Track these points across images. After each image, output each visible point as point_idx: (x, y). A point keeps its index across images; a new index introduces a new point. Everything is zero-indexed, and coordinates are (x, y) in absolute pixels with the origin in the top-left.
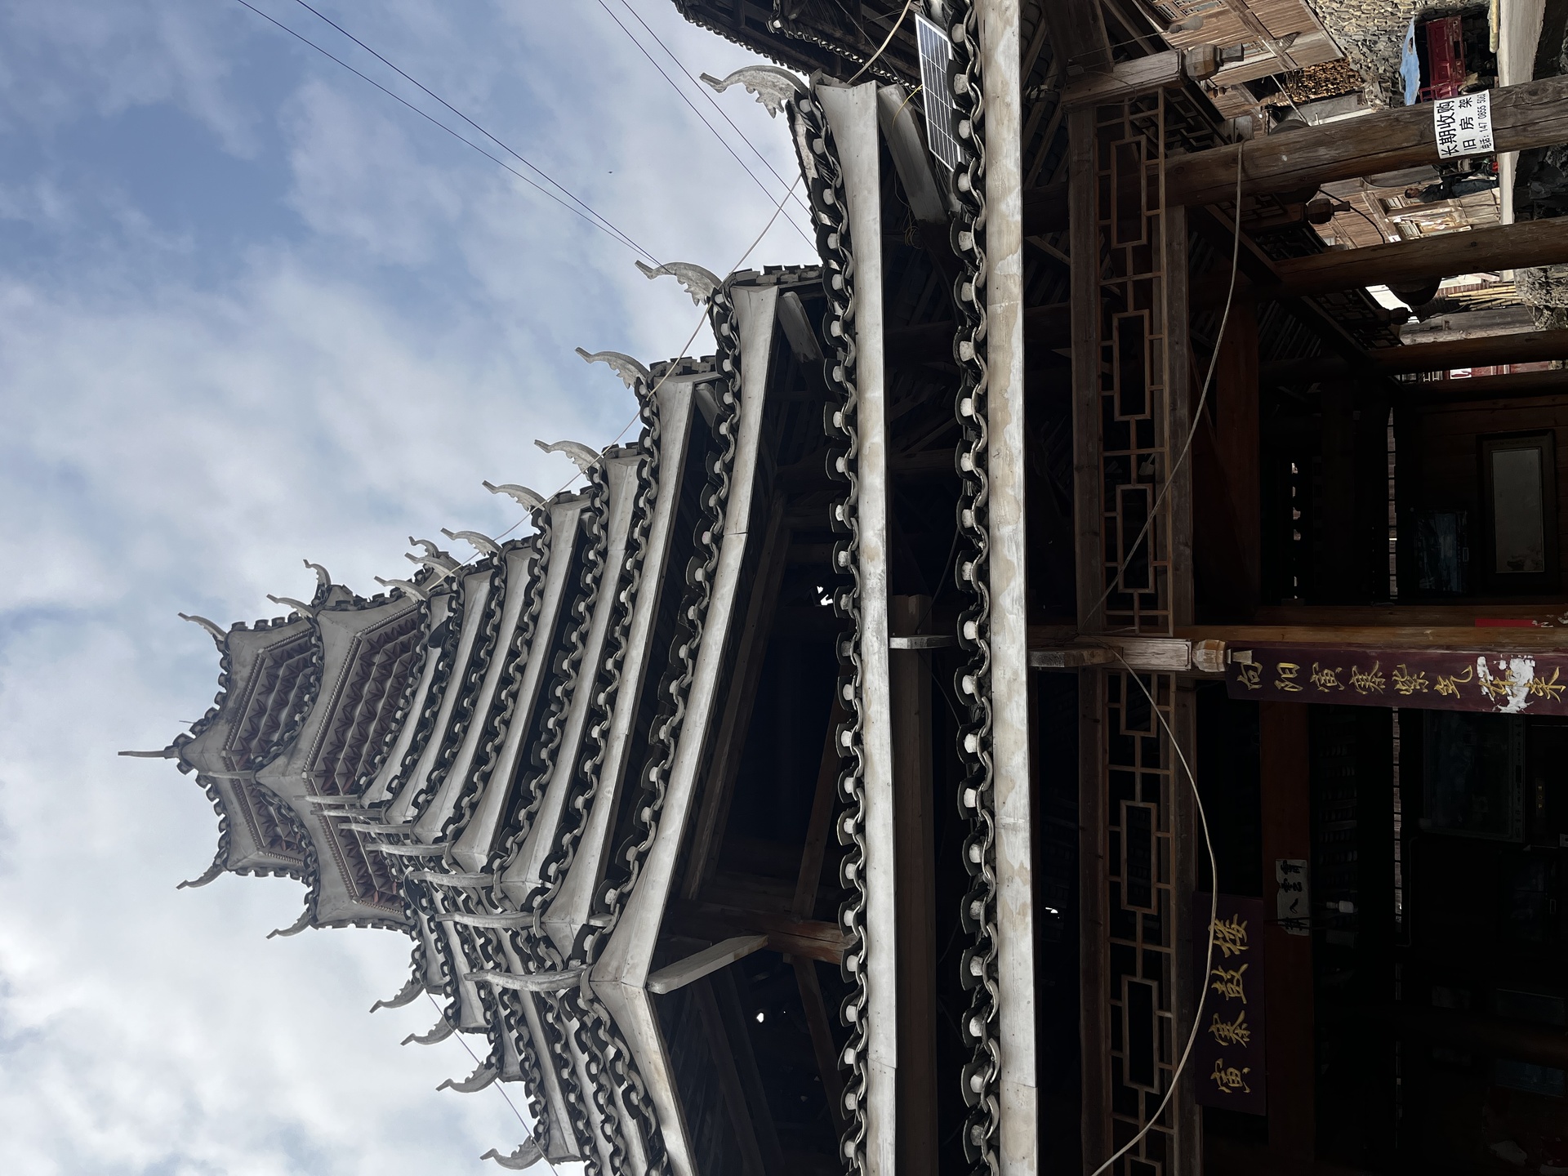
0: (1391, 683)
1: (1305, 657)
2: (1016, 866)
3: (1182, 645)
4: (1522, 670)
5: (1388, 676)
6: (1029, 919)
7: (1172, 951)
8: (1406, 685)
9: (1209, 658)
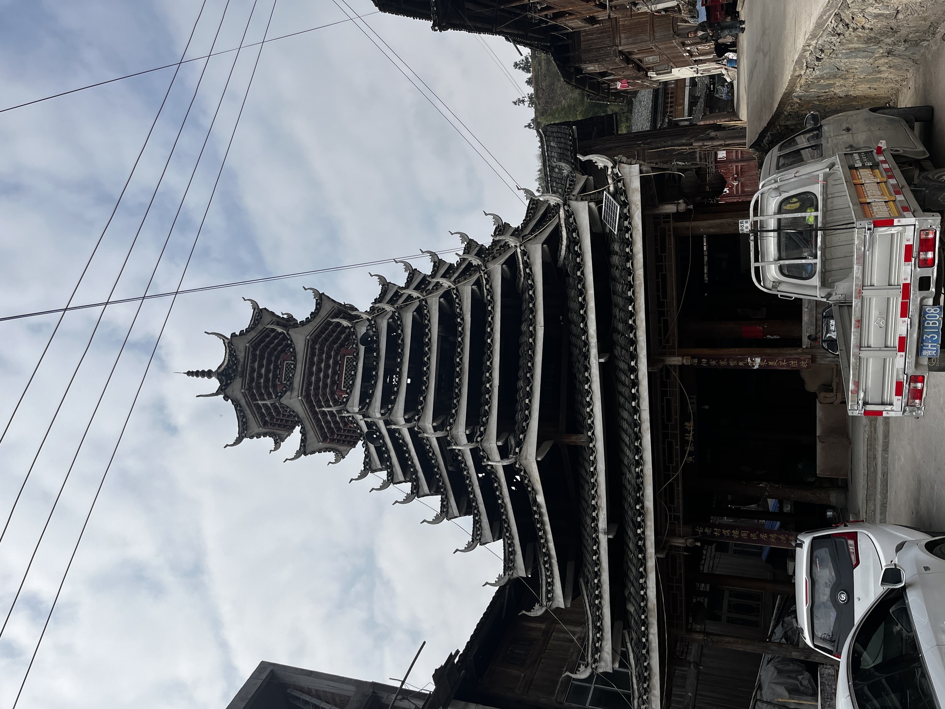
0: (728, 363)
1: (709, 358)
2: (646, 419)
3: (680, 359)
4: (758, 360)
5: (728, 362)
6: (649, 431)
7: (678, 432)
8: (732, 364)
9: (686, 361)
